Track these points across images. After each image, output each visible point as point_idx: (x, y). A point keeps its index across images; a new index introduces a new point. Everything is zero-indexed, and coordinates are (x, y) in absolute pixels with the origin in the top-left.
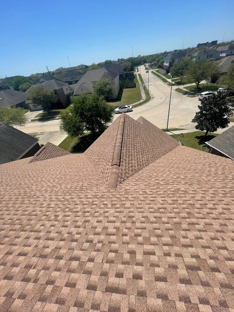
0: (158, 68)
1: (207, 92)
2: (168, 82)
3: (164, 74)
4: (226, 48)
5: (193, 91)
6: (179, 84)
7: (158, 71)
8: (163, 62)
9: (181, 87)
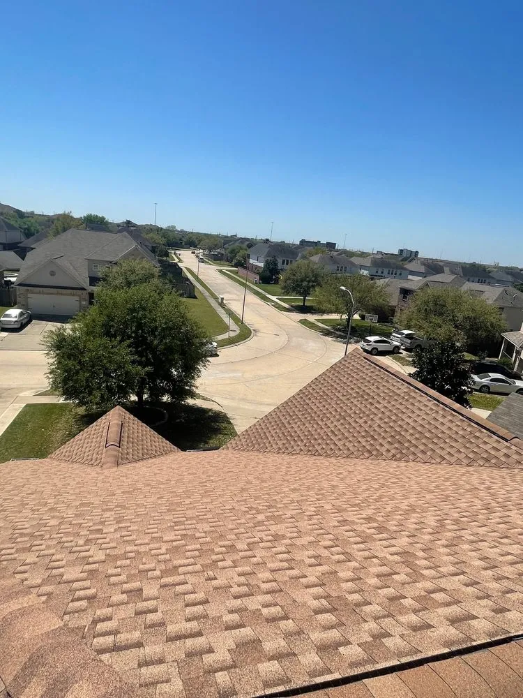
0: (236, 266)
1: (377, 338)
2: (272, 301)
3: (256, 283)
4: (367, 262)
5: (339, 330)
6: (303, 309)
7: (236, 273)
8: (249, 256)
9: (311, 318)
